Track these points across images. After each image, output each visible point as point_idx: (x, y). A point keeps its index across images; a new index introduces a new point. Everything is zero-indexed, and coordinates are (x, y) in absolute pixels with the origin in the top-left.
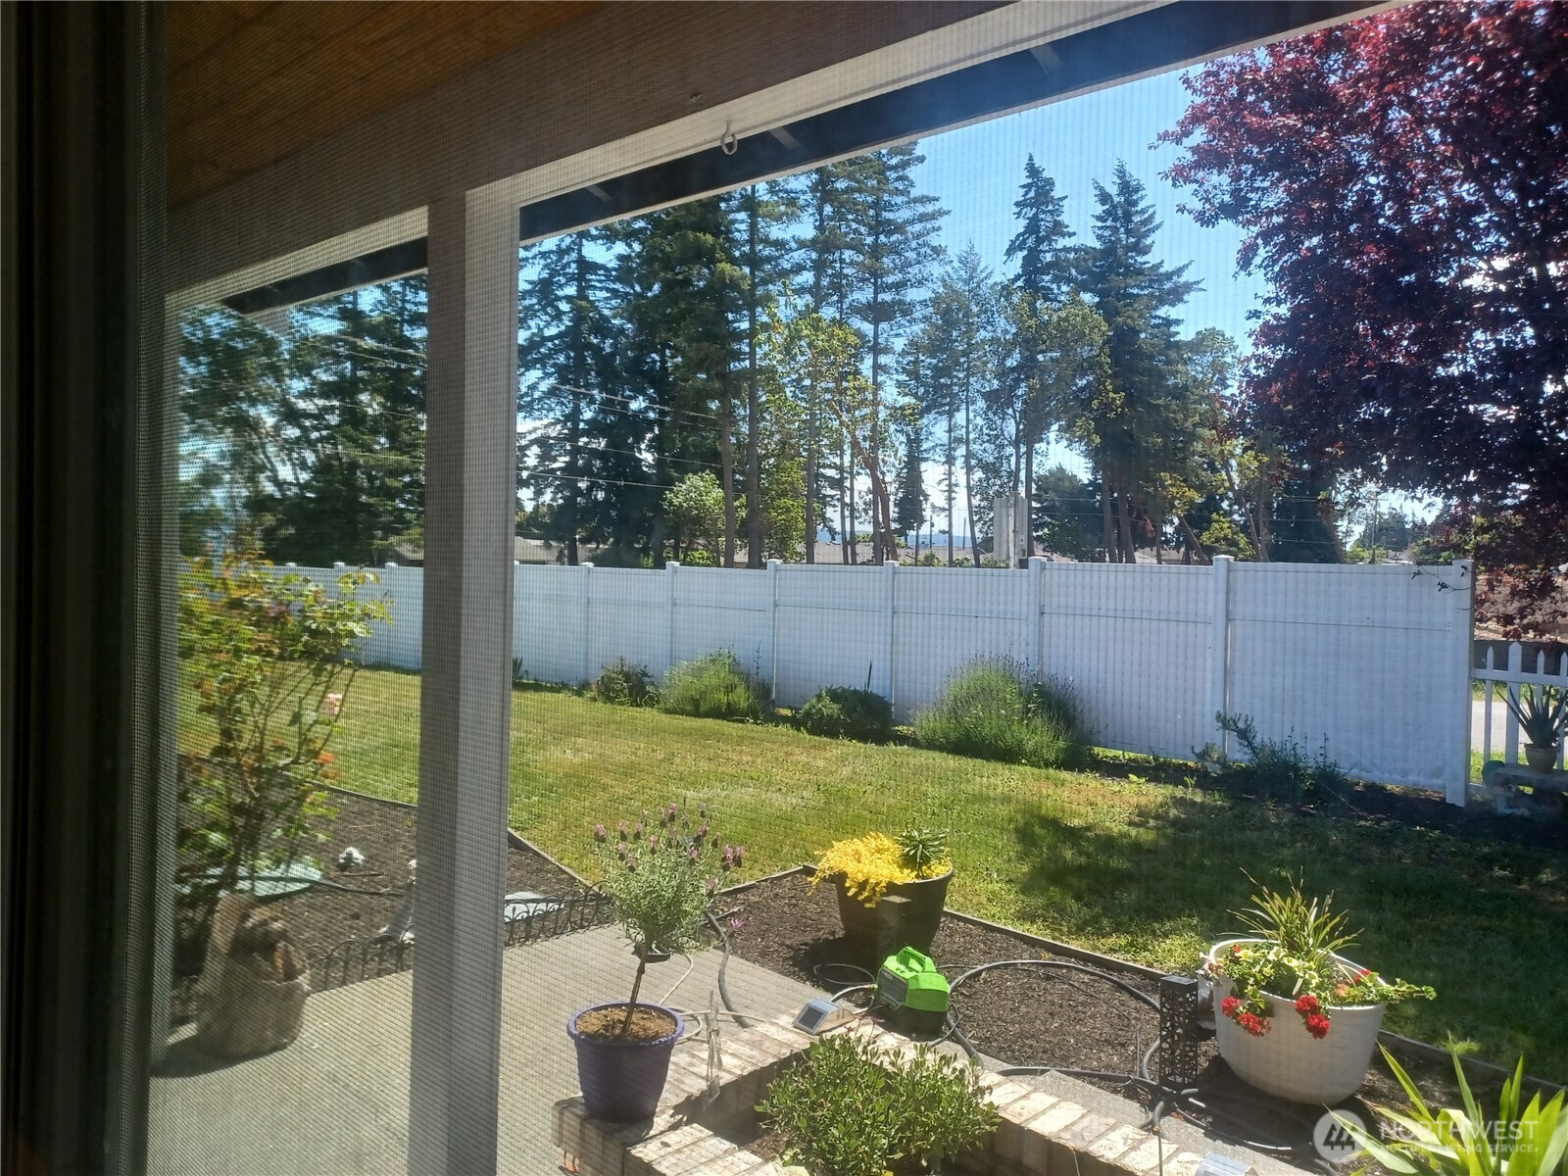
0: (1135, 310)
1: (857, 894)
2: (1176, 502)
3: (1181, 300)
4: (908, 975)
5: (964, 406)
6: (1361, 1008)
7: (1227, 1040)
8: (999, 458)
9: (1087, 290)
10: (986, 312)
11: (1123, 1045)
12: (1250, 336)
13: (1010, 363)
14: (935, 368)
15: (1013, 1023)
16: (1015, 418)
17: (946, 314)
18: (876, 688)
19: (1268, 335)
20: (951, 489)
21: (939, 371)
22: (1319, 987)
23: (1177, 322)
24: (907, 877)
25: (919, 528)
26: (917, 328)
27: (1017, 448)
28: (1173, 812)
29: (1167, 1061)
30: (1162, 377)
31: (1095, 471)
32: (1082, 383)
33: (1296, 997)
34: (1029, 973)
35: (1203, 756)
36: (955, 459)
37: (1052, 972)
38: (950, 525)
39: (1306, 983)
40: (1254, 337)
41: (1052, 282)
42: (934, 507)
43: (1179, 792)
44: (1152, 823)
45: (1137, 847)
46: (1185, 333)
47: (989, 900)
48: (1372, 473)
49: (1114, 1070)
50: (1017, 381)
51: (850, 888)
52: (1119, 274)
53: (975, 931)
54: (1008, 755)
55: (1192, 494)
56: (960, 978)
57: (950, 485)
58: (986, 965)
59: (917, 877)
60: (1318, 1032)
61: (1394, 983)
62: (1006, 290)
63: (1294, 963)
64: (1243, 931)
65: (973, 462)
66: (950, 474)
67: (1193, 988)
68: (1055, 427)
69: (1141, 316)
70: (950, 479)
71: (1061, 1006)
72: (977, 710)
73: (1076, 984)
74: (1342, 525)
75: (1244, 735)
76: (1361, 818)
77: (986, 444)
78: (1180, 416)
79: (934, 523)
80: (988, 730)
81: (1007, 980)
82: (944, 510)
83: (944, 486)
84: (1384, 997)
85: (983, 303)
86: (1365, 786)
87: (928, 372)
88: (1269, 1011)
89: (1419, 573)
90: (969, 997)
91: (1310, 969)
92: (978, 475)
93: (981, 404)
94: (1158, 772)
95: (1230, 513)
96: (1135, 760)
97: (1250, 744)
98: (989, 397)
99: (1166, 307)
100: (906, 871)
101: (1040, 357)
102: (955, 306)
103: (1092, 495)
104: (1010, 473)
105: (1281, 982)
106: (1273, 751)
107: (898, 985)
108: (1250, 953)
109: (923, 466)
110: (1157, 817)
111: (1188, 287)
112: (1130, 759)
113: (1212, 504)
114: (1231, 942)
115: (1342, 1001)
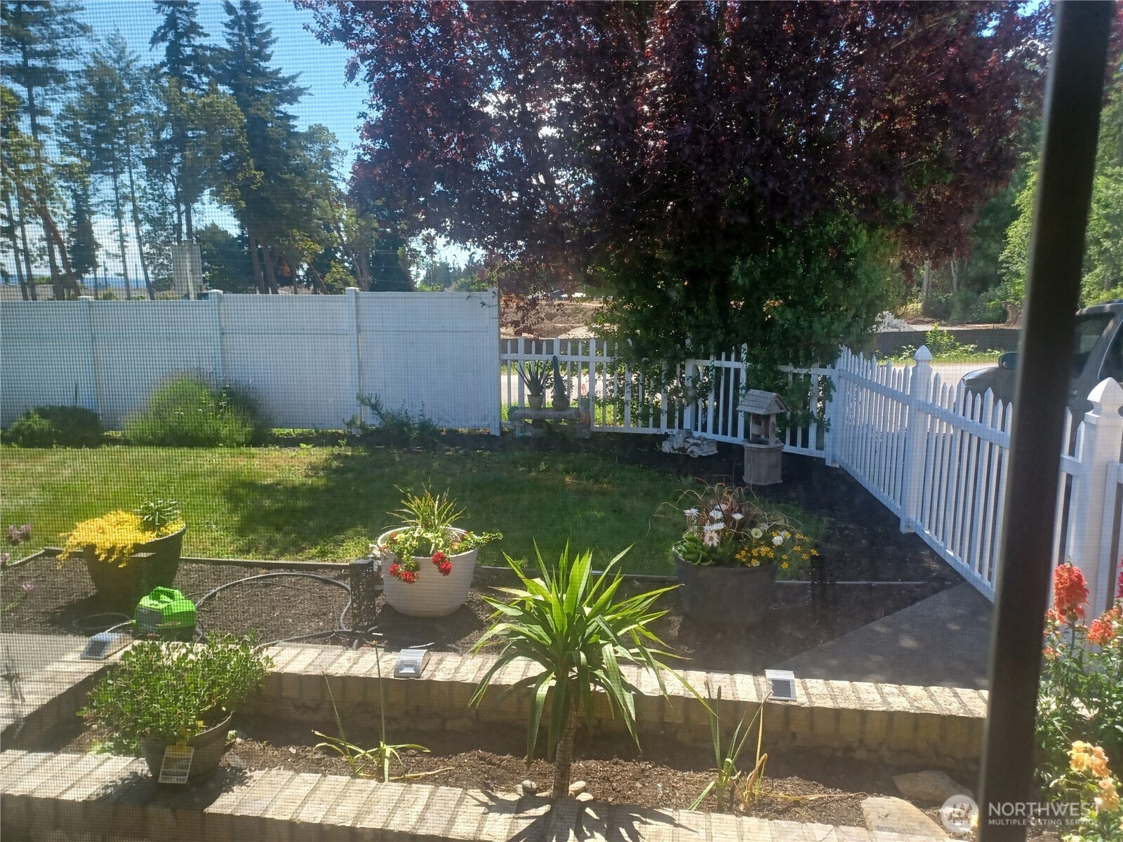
0: (262, 105)
1: (107, 558)
2: (305, 253)
3: (296, 100)
4: (161, 606)
5: (126, 169)
6: (468, 552)
7: (392, 592)
8: (164, 214)
9: (224, 83)
10: (138, 90)
11: (324, 614)
12: (358, 131)
13: (165, 135)
14: (96, 134)
15: (246, 620)
16: (173, 181)
17: (100, 86)
18: (83, 403)
19: (371, 131)
20: (122, 239)
21: (99, 137)
22: (444, 546)
23: (295, 118)
24: (149, 537)
25: (95, 271)
26: (74, 96)
27: (178, 207)
28: (335, 464)
29: (356, 616)
30: (287, 158)
31: (241, 227)
32: (226, 157)
33: (432, 555)
34: (252, 586)
35: (351, 424)
36: (124, 213)
37: (269, 581)
38: (125, 269)
39: (437, 545)
40: (360, 132)
41: (194, 72)
42: (108, 254)
43: (336, 450)
44: (321, 473)
45: (313, 490)
46: (301, 127)
47: (212, 545)
48: (441, 231)
49: (321, 630)
50: (172, 152)
51: (100, 554)
52: (248, 74)
53: (205, 567)
54: (210, 442)
55: (317, 247)
56: (201, 601)
57: (121, 236)
58: (219, 588)
59: (158, 536)
60: (446, 571)
61: (482, 535)
62: (154, 73)
63: (429, 535)
64: (398, 523)
65: (141, 216)
66: (120, 226)
67: (371, 564)
68: (207, 192)
69: (267, 110)
70: (120, 230)
71: (278, 601)
72: (179, 411)
73: (287, 585)
74: (413, 269)
75: (375, 407)
76: (449, 450)
77: (151, 202)
78: (302, 189)
79: (108, 266)
80: (188, 426)
81: (236, 594)
82: (116, 256)
83: (116, 235)
84: (477, 544)
85: (135, 82)
86: (447, 431)
87: (89, 137)
88: (417, 568)
89: (469, 297)
90: (210, 611)
91: (438, 537)
92: (146, 227)
93: (142, 168)
94: (321, 439)
95: (343, 261)
96: (302, 434)
97: (379, 413)
98: (147, 162)
99: (286, 105)
100: (148, 534)
101: (190, 134)
102: (108, 80)
103: (241, 246)
104: (174, 226)
105: (423, 548)
106: (393, 416)
107: (155, 616)
108: (403, 536)
109: (94, 219)
110: (324, 469)
111: (300, 91)
112: (298, 434)
113: (330, 254)
114: (389, 533)
115: (456, 552)
